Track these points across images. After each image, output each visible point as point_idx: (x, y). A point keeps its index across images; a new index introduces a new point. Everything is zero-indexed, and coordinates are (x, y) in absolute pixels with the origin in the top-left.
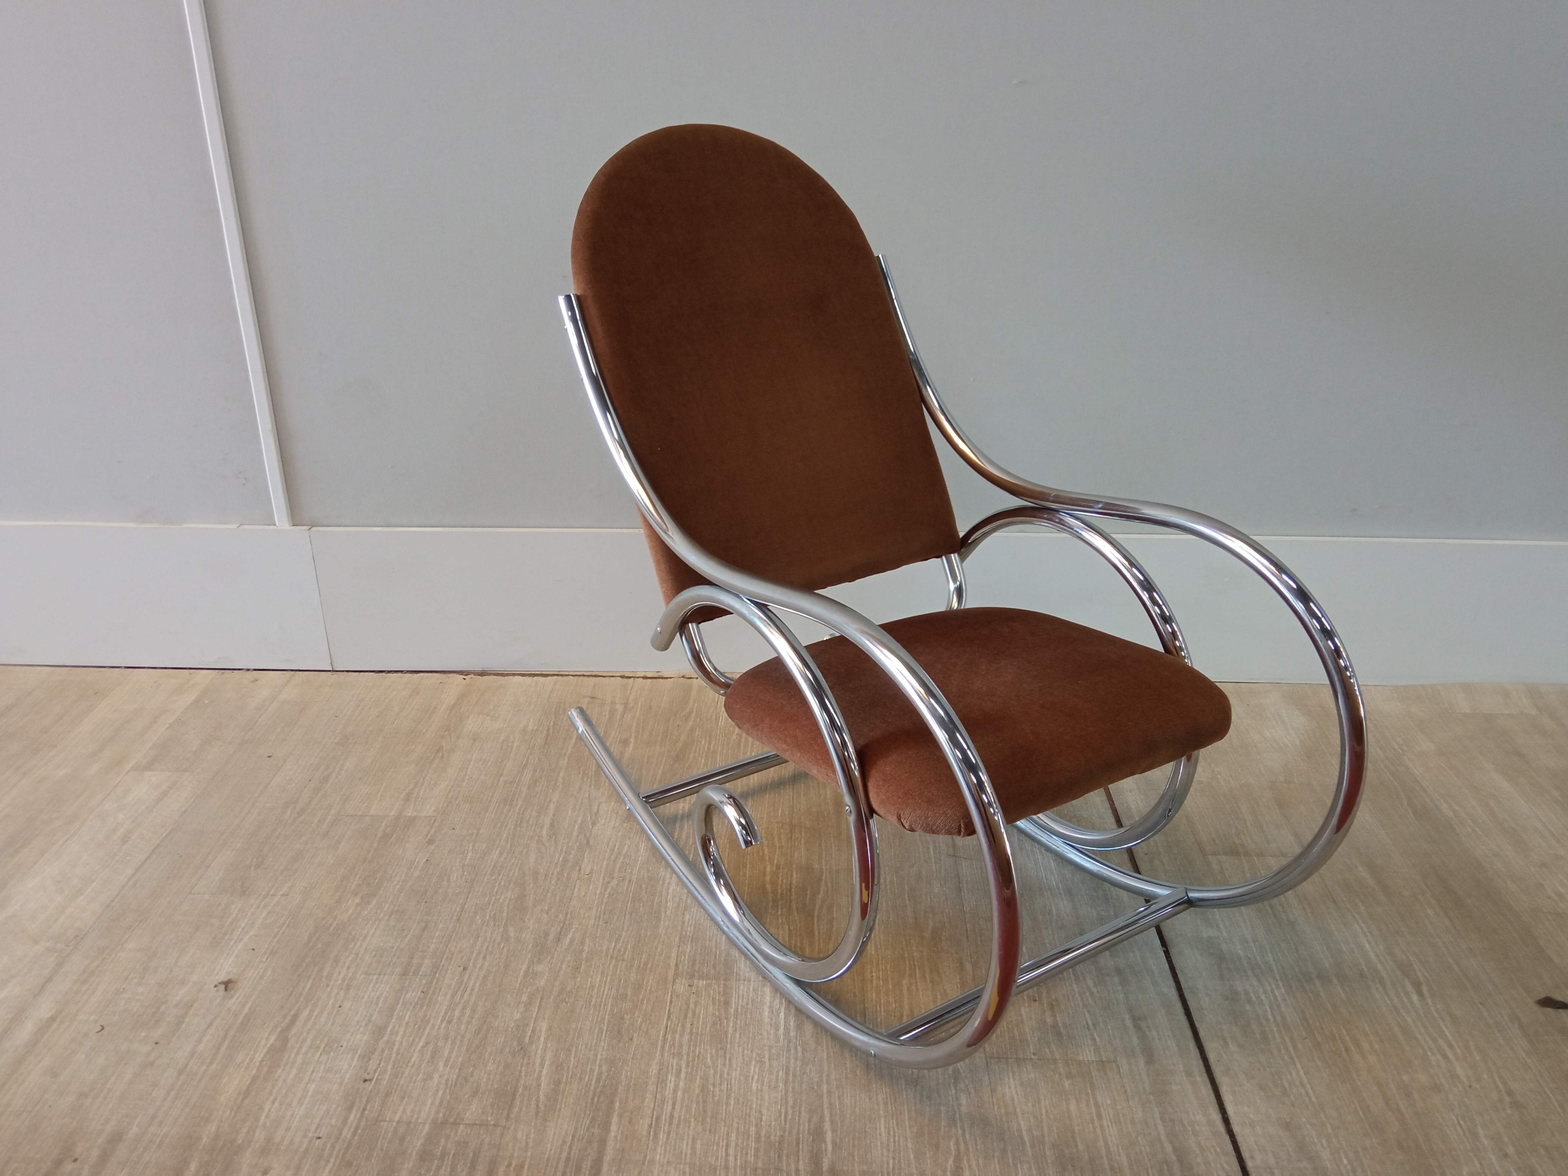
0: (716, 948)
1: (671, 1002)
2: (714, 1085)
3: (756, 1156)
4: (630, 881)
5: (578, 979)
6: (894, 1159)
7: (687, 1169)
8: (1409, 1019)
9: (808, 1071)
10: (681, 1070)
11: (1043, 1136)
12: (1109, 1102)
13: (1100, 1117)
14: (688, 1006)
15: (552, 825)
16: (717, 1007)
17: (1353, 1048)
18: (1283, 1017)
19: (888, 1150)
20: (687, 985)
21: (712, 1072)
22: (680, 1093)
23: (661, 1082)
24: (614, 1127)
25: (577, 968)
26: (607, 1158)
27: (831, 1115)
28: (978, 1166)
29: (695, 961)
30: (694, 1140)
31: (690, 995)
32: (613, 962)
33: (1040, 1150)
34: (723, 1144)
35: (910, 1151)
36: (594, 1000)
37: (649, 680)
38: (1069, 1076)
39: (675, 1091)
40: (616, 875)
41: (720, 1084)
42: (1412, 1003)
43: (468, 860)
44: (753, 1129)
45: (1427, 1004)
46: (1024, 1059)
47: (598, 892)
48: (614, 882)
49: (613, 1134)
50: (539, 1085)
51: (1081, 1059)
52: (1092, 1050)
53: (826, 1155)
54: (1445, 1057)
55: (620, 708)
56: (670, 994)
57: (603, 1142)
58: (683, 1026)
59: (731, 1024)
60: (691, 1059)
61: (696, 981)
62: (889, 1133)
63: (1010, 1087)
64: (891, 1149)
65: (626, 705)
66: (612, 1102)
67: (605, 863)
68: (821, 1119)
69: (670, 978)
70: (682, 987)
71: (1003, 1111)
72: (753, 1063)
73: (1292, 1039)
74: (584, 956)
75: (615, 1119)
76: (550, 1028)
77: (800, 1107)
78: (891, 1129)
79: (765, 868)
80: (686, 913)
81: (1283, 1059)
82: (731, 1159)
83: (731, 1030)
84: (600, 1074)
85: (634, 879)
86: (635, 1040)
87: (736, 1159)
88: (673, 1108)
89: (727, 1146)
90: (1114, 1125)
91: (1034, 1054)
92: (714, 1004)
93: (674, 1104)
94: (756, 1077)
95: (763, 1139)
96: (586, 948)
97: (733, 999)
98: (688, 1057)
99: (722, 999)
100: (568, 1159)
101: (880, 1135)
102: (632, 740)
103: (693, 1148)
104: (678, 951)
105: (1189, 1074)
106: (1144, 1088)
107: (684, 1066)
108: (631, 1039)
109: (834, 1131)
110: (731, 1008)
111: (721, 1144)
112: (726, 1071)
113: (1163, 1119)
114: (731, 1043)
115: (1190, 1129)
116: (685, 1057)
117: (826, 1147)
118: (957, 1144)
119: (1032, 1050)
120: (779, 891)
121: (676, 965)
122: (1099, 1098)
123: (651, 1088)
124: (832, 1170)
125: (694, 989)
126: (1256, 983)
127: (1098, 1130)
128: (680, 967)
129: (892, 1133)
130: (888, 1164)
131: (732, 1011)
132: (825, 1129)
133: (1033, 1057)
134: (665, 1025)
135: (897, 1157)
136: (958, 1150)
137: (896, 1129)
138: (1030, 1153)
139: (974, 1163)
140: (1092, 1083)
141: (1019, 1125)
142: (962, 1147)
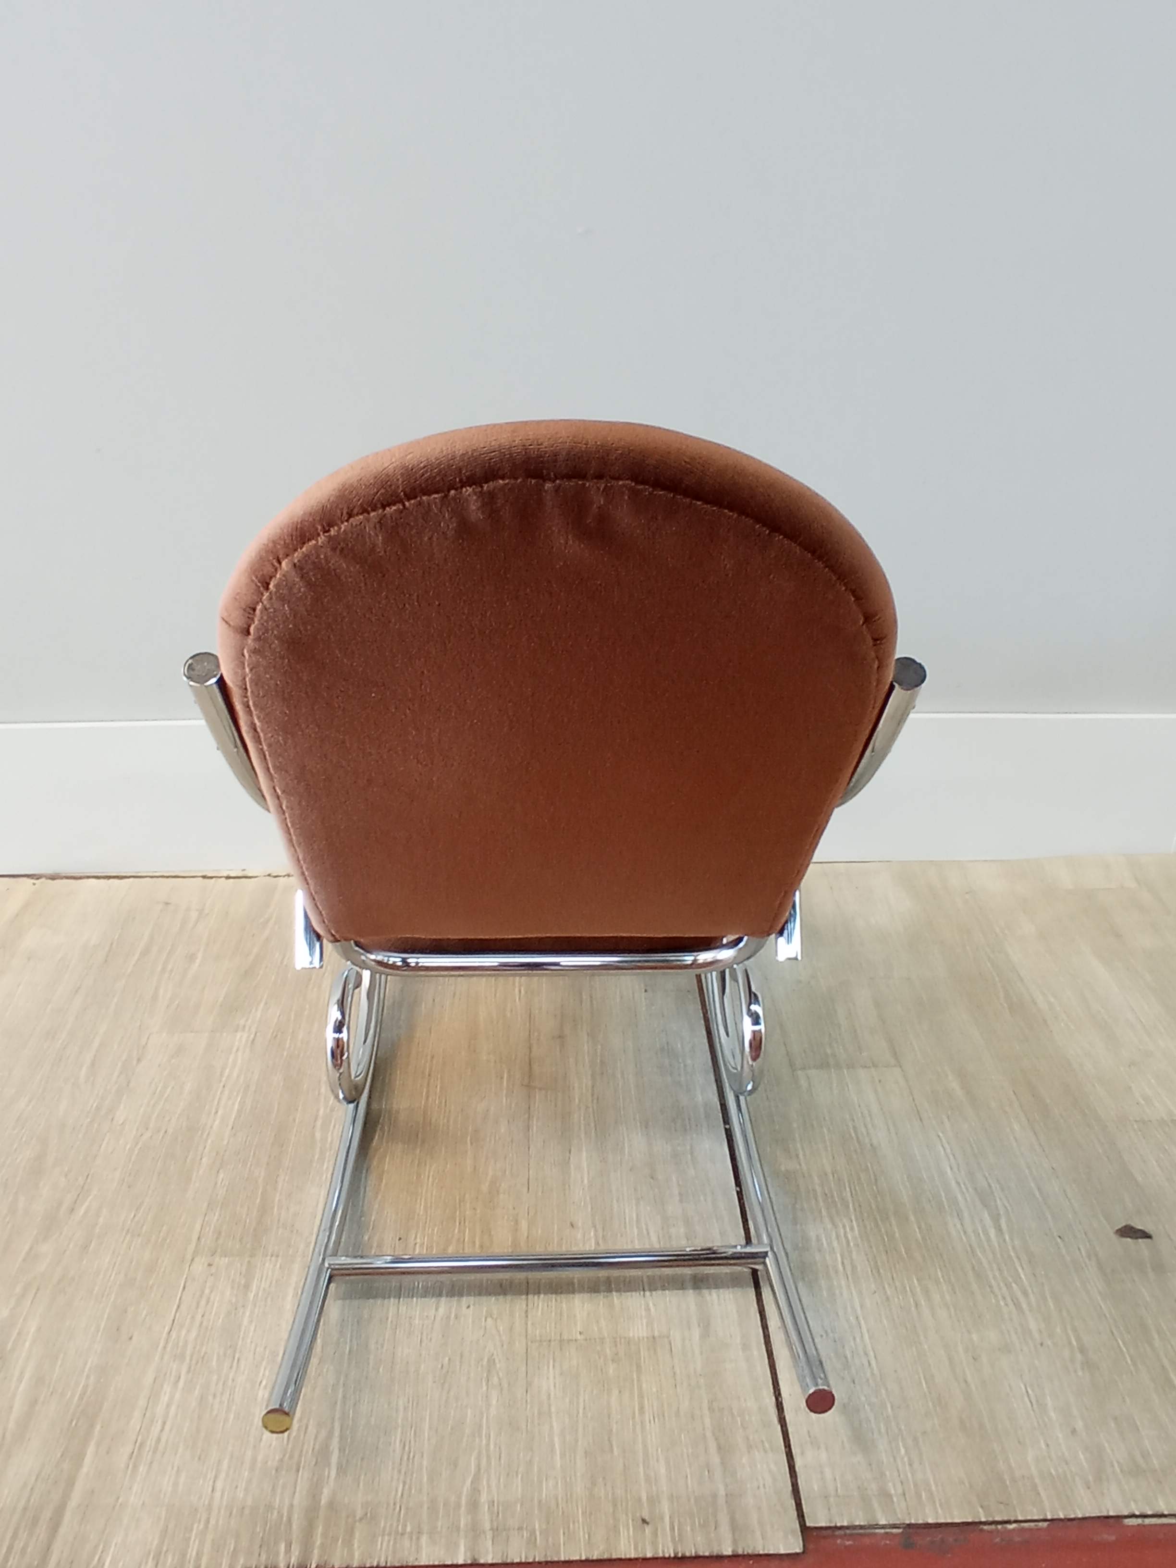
1: (184, 1288)
2: (214, 1396)
3: (246, 1490)
4: (166, 1132)
5: (85, 1261)
6: (404, 1483)
7: (164, 1513)
8: (984, 1261)
10: (179, 1377)
11: (576, 1440)
12: (654, 1389)
13: (642, 1409)
14: (203, 1292)
15: (93, 1064)
16: (235, 1292)
17: (923, 1303)
18: (854, 1268)
19: (400, 1471)
20: (206, 1265)
21: (215, 1377)
22: (173, 1409)
23: (154, 1394)
24: (88, 1460)
25: (85, 1247)
26: (73, 1503)
27: (342, 1427)
29: (220, 1233)
30: (178, 1471)
31: (207, 1278)
32: (129, 1236)
33: (570, 1460)
34: (211, 1475)
36: (96, 1288)
37: (232, 880)
38: (615, 1359)
39: (168, 1406)
40: (152, 1125)
41: (222, 1394)
42: (989, 1241)
45: (1004, 1240)
46: (569, 1339)
47: (129, 1146)
48: (148, 1134)
49: (85, 1470)
50: (11, 1408)
51: (631, 1335)
52: (645, 1324)
53: (327, 1483)
54: (1017, 1305)
55: (194, 915)
56: (185, 1276)
57: (71, 1483)
58: (193, 1318)
59: (248, 1314)
60: (194, 1362)
61: (217, 1259)
63: (548, 1378)
65: (201, 911)
66: (92, 1426)
67: (143, 1108)
68: (330, 1437)
69: (189, 1257)
70: (201, 1267)
71: (536, 1410)
72: (264, 1363)
73: (860, 1293)
74: (97, 1230)
75: (91, 1450)
76: (39, 1329)
77: (308, 1420)
79: (318, 1111)
80: (221, 1171)
81: (848, 1321)
82: (218, 1494)
83: (245, 1322)
84: (86, 1387)
85: (170, 1131)
86: (134, 1338)
88: (162, 1430)
89: (216, 1477)
90: (656, 1420)
91: (580, 1333)
92: (233, 1287)
93: (164, 1423)
94: (264, 1383)
95: (259, 1465)
96: (101, 1220)
97: (256, 1280)
98: (191, 1360)
99: (243, 1282)
101: (394, 1451)
102: (200, 955)
103: (176, 1484)
104: (204, 1220)
106: (695, 1369)
107: (184, 1372)
108: (131, 1338)
109: (342, 1450)
110: (252, 1292)
111: (209, 1477)
112: (231, 1376)
113: (711, 1409)
114: (243, 1339)
115: (739, 1419)
116: (188, 1358)
117: (329, 1473)
118: (479, 1458)
119: (579, 1328)
120: (329, 1140)
121: (199, 1238)
122: (644, 1386)
123: (142, 1402)
124: (331, 1505)
125: (213, 1269)
126: (829, 1226)
127: (638, 1427)
128: (203, 1240)
129: (407, 1448)
130: (397, 1491)
131: (251, 1296)
132: (331, 1448)
133: (579, 1337)
134: (172, 1318)
135: (408, 1481)
136: (478, 1467)
137: (412, 1442)
138: (559, 1465)
139: (494, 1483)
140: (639, 1367)
141: (551, 1427)
142: (484, 1461)
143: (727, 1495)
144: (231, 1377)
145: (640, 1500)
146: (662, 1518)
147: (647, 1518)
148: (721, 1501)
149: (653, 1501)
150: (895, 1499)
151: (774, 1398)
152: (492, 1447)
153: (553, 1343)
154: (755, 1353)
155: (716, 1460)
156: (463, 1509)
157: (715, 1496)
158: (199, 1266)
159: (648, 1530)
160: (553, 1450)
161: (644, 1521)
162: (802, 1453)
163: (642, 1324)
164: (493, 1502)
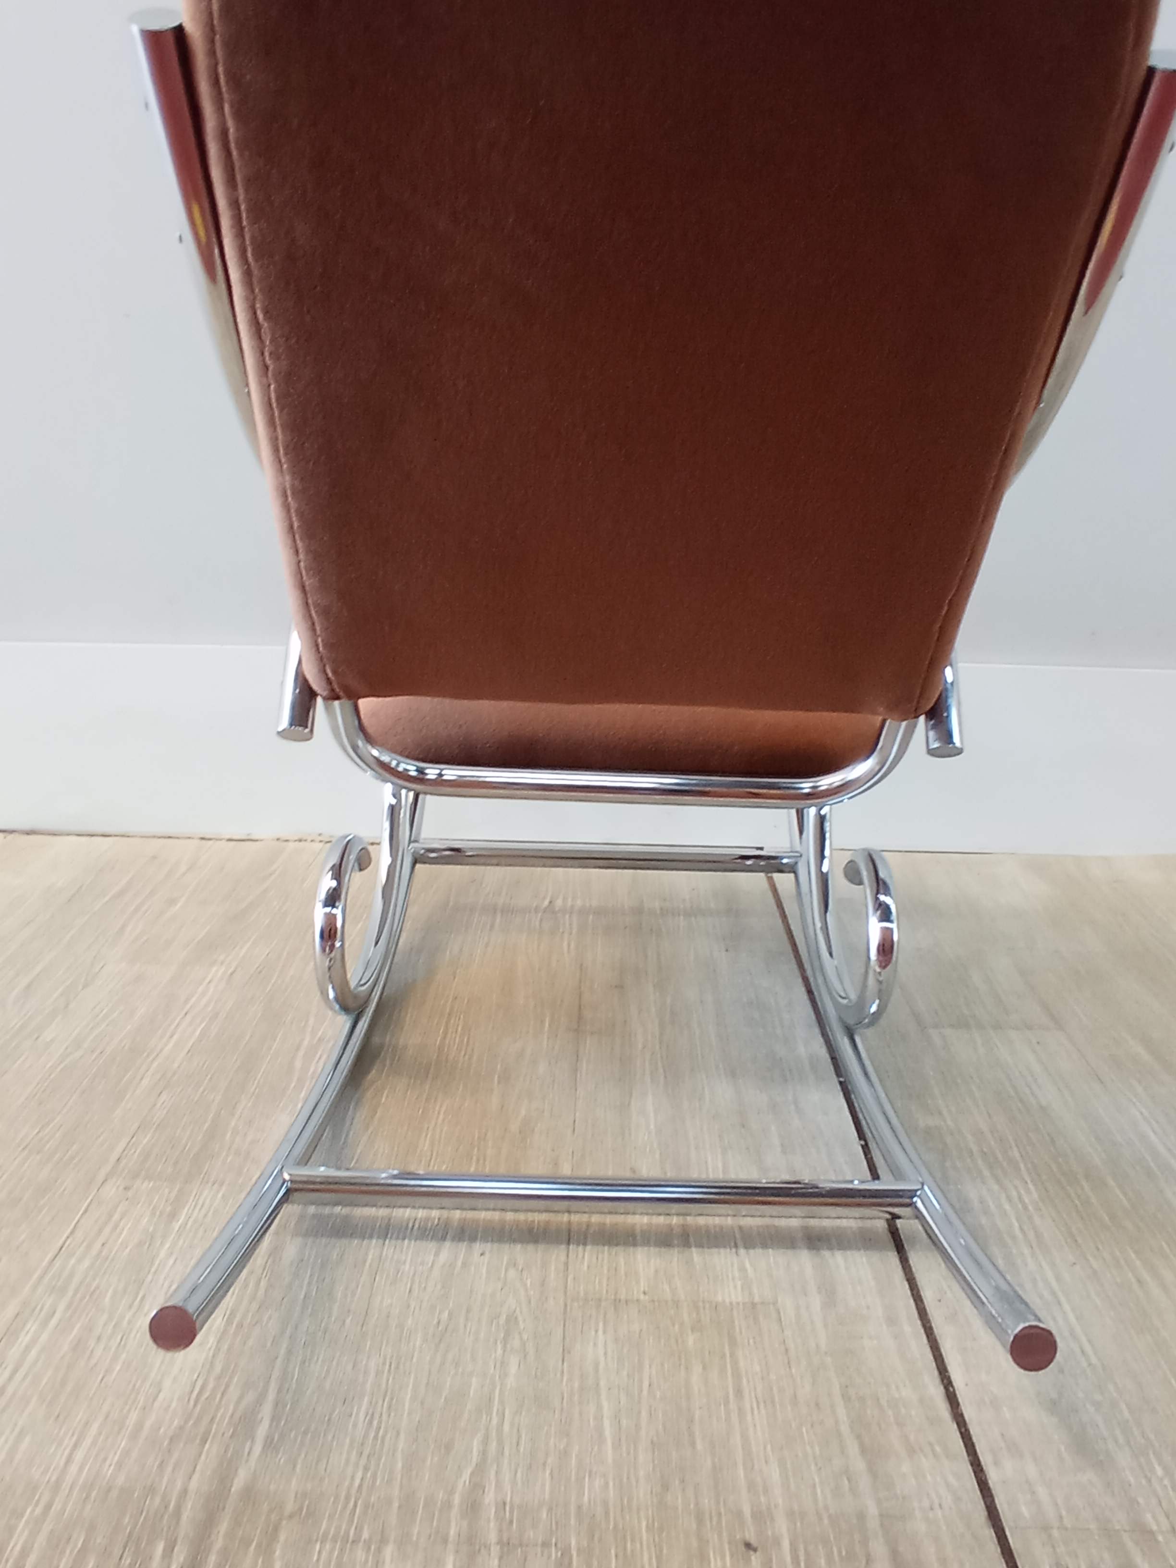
3: (121, 1464)
6: (366, 1470)
11: (638, 1427)
12: (757, 1368)
13: (739, 1392)
16: (155, 1220)
20: (122, 1188)
28: (514, 1482)
30: (21, 1434)
31: (120, 1202)
33: (628, 1454)
34: (67, 1444)
38: (697, 1327)
44: (134, 1417)
51: (719, 1299)
56: (90, 1199)
59: (167, 1245)
62: (371, 1422)
63: (595, 1345)
68: (259, 1401)
71: (576, 1385)
73: (1053, 1264)
78: (377, 1416)
82: (75, 1470)
87: (82, 1470)
89: (76, 1446)
90: (762, 1406)
91: (645, 1293)
95: (145, 1433)
101: (355, 1425)
105: (891, 1321)
106: (817, 1346)
109: (275, 1418)
111: (66, 1442)
113: (846, 1398)
115: (890, 1413)
116: (71, 1292)
117: (251, 1449)
118: (486, 1441)
119: (643, 1285)
120: (312, 1070)
121: (119, 1160)
122: (742, 1364)
124: (248, 1492)
125: (130, 1193)
126: (995, 1187)
127: (735, 1418)
128: (123, 1162)
129: (375, 1423)
130: (353, 1479)
132: (260, 1416)
133: (642, 1297)
134: (59, 1245)
135: (372, 1468)
136: (484, 1453)
137: (384, 1417)
138: (610, 1460)
139: (507, 1477)
140: (736, 1339)
141: (599, 1407)
142: (493, 1446)
143: (881, 1515)
145: (739, 1514)
146: (777, 1542)
147: (754, 1542)
148: (873, 1523)
149: (761, 1517)
151: (941, 1389)
152: (506, 1427)
153: (603, 1304)
154: (907, 1329)
155: (859, 1465)
156: (455, 1510)
157: (861, 1516)
158: (112, 1189)
159: (755, 1559)
160: (601, 1439)
161: (748, 1546)
162: (996, 1463)
163: (735, 1287)
164: (505, 1504)
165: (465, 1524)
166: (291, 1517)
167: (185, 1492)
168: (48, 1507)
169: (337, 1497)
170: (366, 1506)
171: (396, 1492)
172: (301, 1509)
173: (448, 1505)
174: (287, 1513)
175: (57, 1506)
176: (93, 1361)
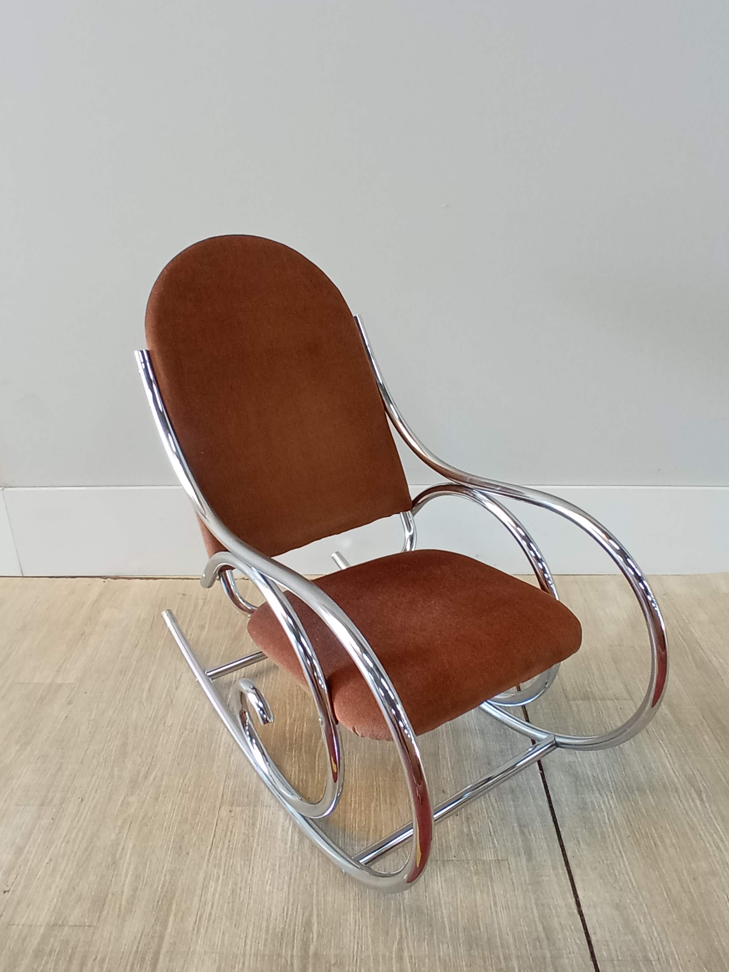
0: (250, 782)
1: (217, 825)
2: (241, 889)
3: (265, 945)
4: (197, 731)
5: (157, 807)
6: (358, 944)
7: (217, 958)
8: (695, 819)
9: (304, 875)
10: (219, 878)
11: (458, 922)
12: (502, 892)
13: (495, 904)
14: (228, 827)
15: (150, 689)
16: (247, 827)
17: (659, 843)
18: (615, 821)
19: (354, 936)
20: (228, 811)
21: (240, 878)
22: (217, 896)
23: (205, 887)
24: (170, 925)
25: (157, 799)
26: (164, 950)
27: (318, 909)
29: (235, 792)
30: (224, 933)
31: (229, 819)
32: (181, 793)
33: (455, 933)
34: (243, 936)
35: (369, 937)
36: (165, 823)
38: (477, 873)
39: (214, 894)
40: (188, 727)
41: (245, 888)
42: (696, 807)
43: (93, 716)
44: (265, 923)
45: (706, 807)
46: (448, 860)
47: (175, 740)
48: (186, 733)
49: (169, 930)
50: (123, 892)
51: (485, 859)
52: (492, 852)
53: (312, 943)
54: (718, 848)
55: (201, 602)
56: (216, 818)
57: (162, 938)
58: (224, 842)
59: (255, 841)
60: (226, 868)
61: (235, 807)
64: (356, 937)
65: (205, 600)
66: (171, 904)
67: (182, 718)
68: (311, 915)
69: (218, 806)
70: (225, 812)
71: (432, 902)
72: (268, 870)
73: (620, 836)
74: (162, 789)
75: (171, 919)
76: (134, 847)
77: (298, 905)
78: (357, 920)
80: (232, 755)
81: (615, 853)
82: (248, 947)
83: (255, 845)
84: (165, 881)
86: (190, 854)
87: (251, 948)
88: (212, 908)
89: (246, 938)
90: (505, 910)
91: (455, 857)
92: (245, 825)
93: (213, 904)
94: (269, 882)
95: (271, 931)
96: (164, 783)
97: (259, 821)
99: (251, 821)
100: (137, 952)
101: (350, 925)
103: (223, 940)
104: (225, 784)
105: (554, 868)
106: (525, 881)
107: (221, 874)
108: (188, 854)
109: (319, 923)
110: (257, 828)
113: (537, 905)
114: (254, 855)
115: (554, 911)
116: (223, 867)
117: (313, 936)
118: (400, 930)
119: (454, 854)
120: (294, 738)
121: (222, 796)
122: (496, 890)
123: (198, 892)
124: (316, 955)
125: (233, 814)
126: (598, 795)
127: (494, 914)
128: (225, 797)
129: (357, 923)
130: (354, 948)
131: (257, 830)
132: (313, 922)
133: (454, 859)
134: (211, 842)
135: (360, 942)
136: (401, 935)
137: (360, 920)
138: (449, 936)
139: (411, 945)
140: (491, 878)
141: (442, 913)
142: (404, 933)
143: (551, 957)
144: (249, 878)
145: (499, 958)
148: (548, 960)
149: (507, 959)
150: (654, 963)
151: (574, 899)
152: (408, 924)
153: (440, 863)
154: (561, 871)
155: (543, 936)
156: (394, 960)
157: (544, 958)
158: (224, 813)
160: (444, 927)
162: (594, 934)
163: (491, 852)
164: (412, 956)
165: (398, 965)
166: (334, 965)
167: (292, 956)
168: (244, 963)
169: (349, 956)
170: (361, 959)
171: (371, 954)
172: (337, 961)
173: (391, 958)
174: (332, 963)
175: (247, 964)
176: (242, 899)
